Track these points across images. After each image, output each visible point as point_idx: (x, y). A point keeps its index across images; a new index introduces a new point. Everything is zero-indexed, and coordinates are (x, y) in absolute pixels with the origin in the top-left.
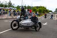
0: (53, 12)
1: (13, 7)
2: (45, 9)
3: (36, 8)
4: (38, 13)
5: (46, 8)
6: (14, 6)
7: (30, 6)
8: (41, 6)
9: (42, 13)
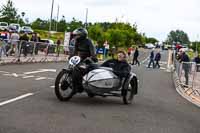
0: (160, 43)
1: (21, 23)
2: (132, 34)
3: (100, 30)
4: (107, 47)
5: (135, 30)
6: (24, 20)
7: (81, 22)
8: (119, 22)
9: (122, 46)
